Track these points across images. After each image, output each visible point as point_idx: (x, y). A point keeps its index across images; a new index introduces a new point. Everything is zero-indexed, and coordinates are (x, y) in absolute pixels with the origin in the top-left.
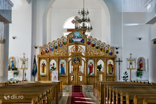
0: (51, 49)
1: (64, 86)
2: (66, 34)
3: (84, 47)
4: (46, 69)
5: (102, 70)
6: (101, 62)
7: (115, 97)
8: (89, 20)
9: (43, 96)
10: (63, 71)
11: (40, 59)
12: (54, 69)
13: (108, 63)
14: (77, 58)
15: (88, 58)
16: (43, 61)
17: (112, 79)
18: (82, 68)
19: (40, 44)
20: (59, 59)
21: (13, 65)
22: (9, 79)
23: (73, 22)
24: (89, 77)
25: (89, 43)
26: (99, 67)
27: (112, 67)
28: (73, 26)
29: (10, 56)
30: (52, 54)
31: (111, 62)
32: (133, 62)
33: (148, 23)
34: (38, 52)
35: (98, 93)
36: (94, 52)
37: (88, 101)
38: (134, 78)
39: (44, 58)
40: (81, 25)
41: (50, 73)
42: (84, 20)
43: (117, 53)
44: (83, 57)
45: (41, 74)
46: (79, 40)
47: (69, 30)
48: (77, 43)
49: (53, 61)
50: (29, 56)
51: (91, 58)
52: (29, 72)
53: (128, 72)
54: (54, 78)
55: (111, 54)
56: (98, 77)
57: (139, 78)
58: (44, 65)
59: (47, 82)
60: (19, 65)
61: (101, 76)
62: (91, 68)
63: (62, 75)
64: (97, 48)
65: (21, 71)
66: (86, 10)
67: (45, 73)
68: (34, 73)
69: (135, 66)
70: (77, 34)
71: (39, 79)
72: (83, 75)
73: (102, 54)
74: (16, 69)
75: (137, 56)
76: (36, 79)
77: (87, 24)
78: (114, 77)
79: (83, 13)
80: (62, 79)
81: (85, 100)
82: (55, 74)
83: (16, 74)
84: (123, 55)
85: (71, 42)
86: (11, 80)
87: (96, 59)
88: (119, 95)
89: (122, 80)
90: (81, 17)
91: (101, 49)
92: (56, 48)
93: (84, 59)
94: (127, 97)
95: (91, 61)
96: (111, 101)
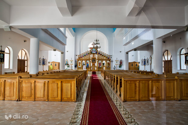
0: (83, 56)
1: (88, 72)
2: (89, 50)
3: (97, 55)
4: (81, 65)
5: (104, 65)
6: (104, 62)
7: (110, 76)
8: (99, 44)
9: (80, 76)
10: (88, 66)
11: (78, 60)
12: (84, 64)
13: (107, 62)
14: (94, 60)
15: (99, 60)
16: (79, 61)
17: (109, 69)
18: (96, 64)
19: (78, 54)
20: (86, 60)
21: (67, 63)
22: (65, 69)
23: (92, 44)
24: (99, 68)
25: (99, 54)
26: (104, 64)
27: (109, 64)
28: (92, 46)
29: (66, 59)
30: (83, 58)
31: (108, 61)
32: (118, 62)
33: (124, 45)
34: (77, 57)
35: (103, 75)
36: (101, 57)
37: (99, 78)
38: (118, 68)
39: (80, 60)
40: (96, 46)
41: (82, 66)
42: (97, 44)
43: (111, 58)
44: (97, 59)
45: (79, 67)
46: (95, 52)
47: (90, 48)
48: (94, 54)
49: (84, 61)
50: (73, 59)
51: (100, 60)
52: (73, 66)
53: (116, 66)
54: (84, 68)
55: (109, 58)
56: (103, 68)
57: (120, 68)
58: (80, 63)
59: (81, 70)
60: (69, 63)
61: (104, 68)
62: (100, 64)
63: (88, 67)
64: (103, 56)
65: (70, 66)
66: (98, 40)
67: (80, 67)
68: (76, 66)
69: (119, 63)
70: (94, 50)
71: (78, 69)
72: (97, 67)
73: (105, 58)
74: (68, 65)
75: (119, 59)
76: (77, 69)
77: (98, 45)
78: (110, 68)
79: (97, 41)
80: (87, 69)
81: (97, 78)
82: (84, 67)
83: (68, 67)
84: (114, 59)
85: (91, 53)
86: (66, 69)
87: (102, 60)
88: (112, 75)
89: (113, 69)
90: (96, 42)
91: (104, 56)
92: (85, 56)
93: (97, 60)
94: (115, 76)
95: (100, 61)
96: (109, 78)
